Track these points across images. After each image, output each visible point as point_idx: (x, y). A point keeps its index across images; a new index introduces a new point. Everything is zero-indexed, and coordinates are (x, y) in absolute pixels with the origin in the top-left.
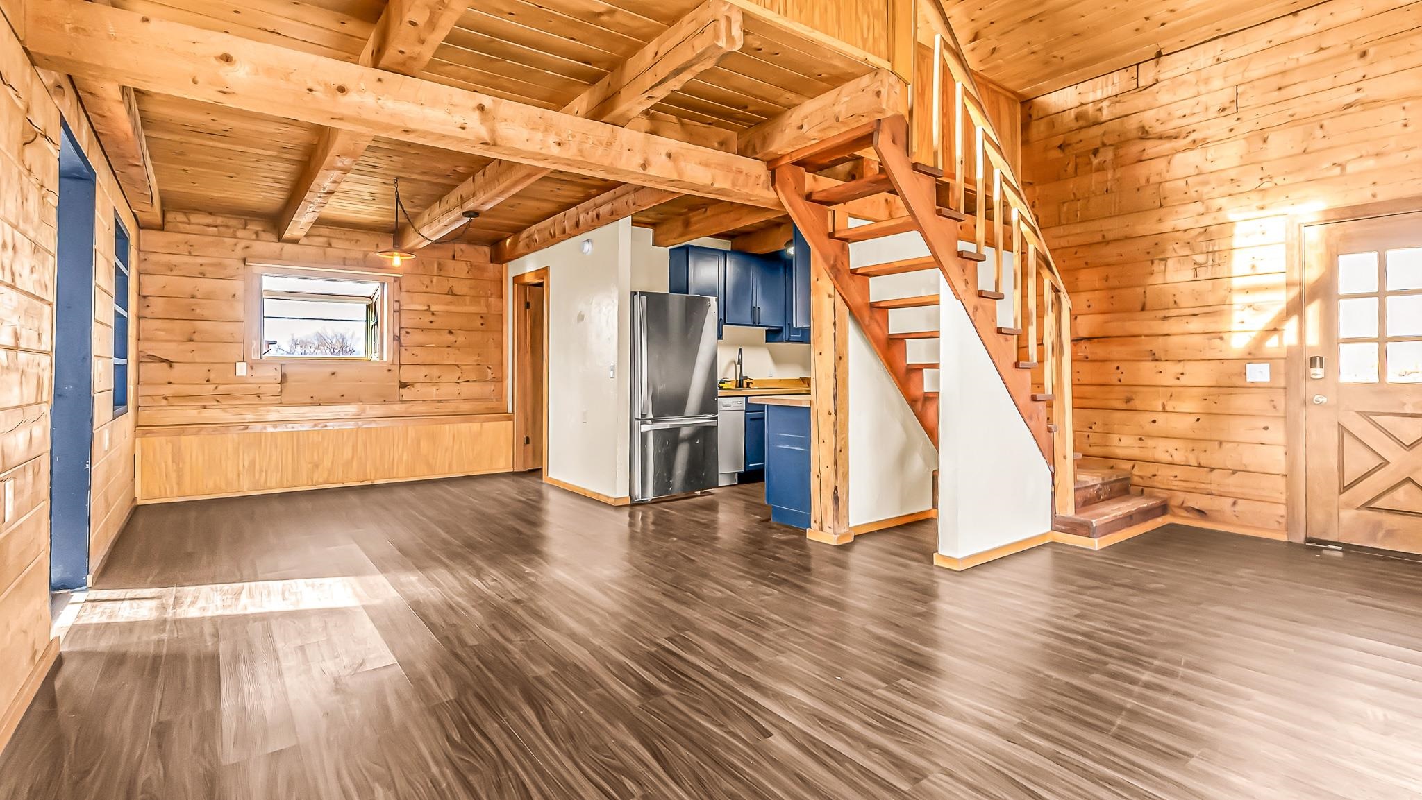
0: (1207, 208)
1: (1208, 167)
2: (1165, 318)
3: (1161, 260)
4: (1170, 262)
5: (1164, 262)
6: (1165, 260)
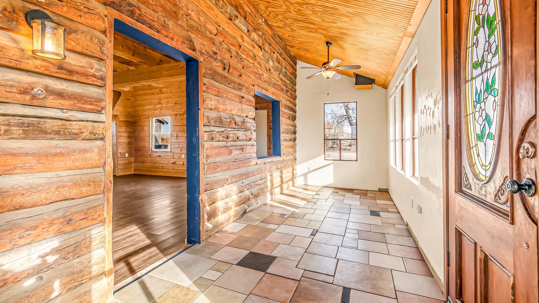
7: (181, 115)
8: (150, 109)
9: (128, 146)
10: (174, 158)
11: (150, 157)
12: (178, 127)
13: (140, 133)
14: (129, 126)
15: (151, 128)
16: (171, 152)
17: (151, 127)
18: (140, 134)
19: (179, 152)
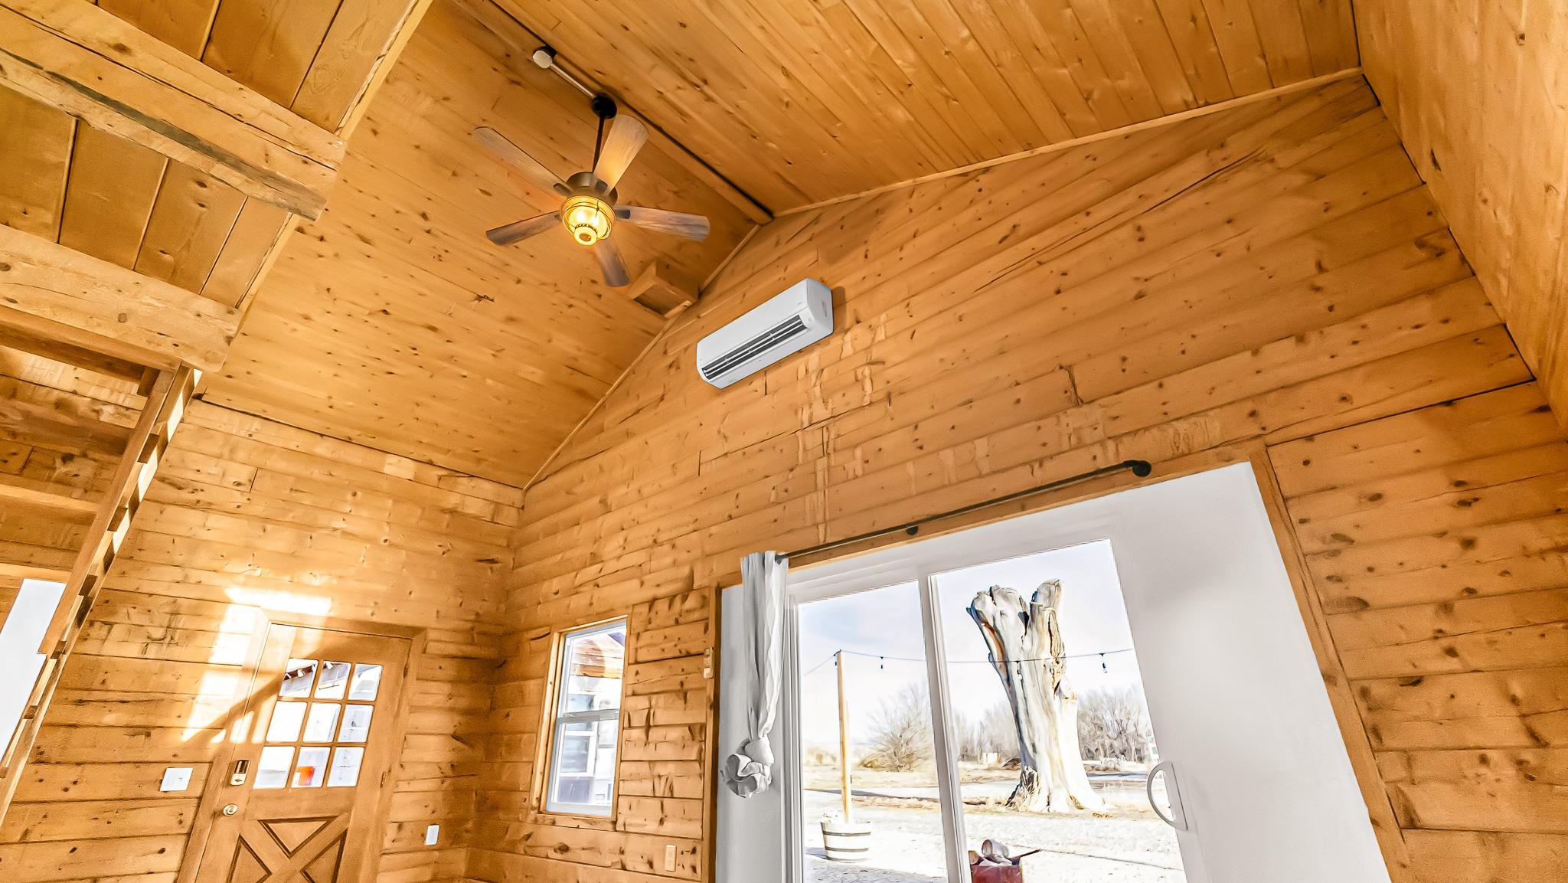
0: (186, 577)
1: (204, 535)
2: (81, 702)
3: (105, 623)
4: (116, 628)
5: (107, 627)
6: (111, 625)
7: (672, 599)
8: (556, 593)
9: (448, 782)
10: (624, 868)
11: (526, 853)
12: (654, 673)
13: (508, 715)
14: (473, 681)
15: (549, 688)
16: (615, 823)
17: (551, 678)
18: (510, 718)
19: (652, 827)
